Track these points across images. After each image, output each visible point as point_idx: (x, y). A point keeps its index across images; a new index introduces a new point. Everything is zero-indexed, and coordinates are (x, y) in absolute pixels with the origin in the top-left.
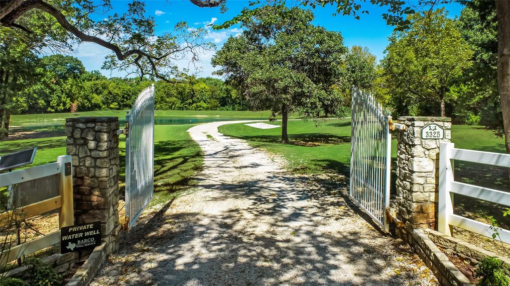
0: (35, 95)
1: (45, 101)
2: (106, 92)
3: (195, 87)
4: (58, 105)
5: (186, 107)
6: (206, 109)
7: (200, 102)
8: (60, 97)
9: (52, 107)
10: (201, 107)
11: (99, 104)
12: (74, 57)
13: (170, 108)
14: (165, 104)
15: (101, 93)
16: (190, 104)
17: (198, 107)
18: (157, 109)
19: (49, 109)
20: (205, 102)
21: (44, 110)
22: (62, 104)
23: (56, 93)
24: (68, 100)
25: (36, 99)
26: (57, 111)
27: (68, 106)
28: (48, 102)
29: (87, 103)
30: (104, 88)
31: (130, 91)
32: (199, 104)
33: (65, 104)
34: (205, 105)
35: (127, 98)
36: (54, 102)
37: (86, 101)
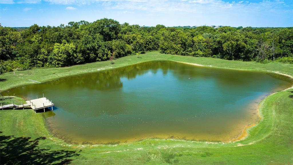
0: (88, 51)
1: (95, 54)
2: (134, 42)
3: (195, 39)
4: (103, 56)
5: (187, 53)
6: (202, 56)
7: (197, 51)
8: (104, 51)
9: (100, 58)
10: (198, 54)
11: (130, 52)
12: (114, 20)
13: (176, 53)
14: (173, 50)
15: (132, 42)
16: (191, 51)
17: (196, 55)
18: (168, 54)
19: (98, 59)
20: (201, 50)
21: (94, 60)
22: (105, 55)
23: (102, 48)
24: (109, 52)
25: (89, 54)
26: (102, 60)
27: (109, 56)
28: (97, 54)
29: (122, 51)
30: (134, 39)
31: (151, 39)
32: (197, 52)
33: (107, 55)
34: (201, 53)
35: (148, 44)
36: (100, 55)
37: (121, 50)
